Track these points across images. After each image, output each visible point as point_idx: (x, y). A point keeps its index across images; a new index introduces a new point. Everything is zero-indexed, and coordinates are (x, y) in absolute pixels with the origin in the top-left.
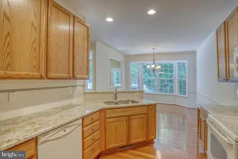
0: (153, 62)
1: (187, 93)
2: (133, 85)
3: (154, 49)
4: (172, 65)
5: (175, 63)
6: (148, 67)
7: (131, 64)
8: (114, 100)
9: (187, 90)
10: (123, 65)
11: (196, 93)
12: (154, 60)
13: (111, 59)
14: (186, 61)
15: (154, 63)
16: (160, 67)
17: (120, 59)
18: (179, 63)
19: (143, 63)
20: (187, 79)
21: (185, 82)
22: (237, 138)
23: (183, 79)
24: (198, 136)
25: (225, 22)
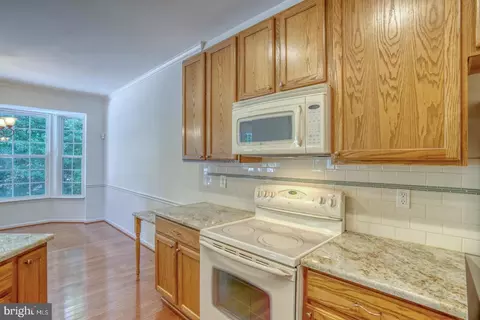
1: (84, 189)
4: (43, 123)
5: (51, 115)
9: (84, 182)
11: (103, 186)
14: (84, 117)
18: (62, 118)
20: (84, 157)
21: (78, 164)
22: (296, 261)
23: (73, 156)
24: (138, 280)
25: (205, 53)
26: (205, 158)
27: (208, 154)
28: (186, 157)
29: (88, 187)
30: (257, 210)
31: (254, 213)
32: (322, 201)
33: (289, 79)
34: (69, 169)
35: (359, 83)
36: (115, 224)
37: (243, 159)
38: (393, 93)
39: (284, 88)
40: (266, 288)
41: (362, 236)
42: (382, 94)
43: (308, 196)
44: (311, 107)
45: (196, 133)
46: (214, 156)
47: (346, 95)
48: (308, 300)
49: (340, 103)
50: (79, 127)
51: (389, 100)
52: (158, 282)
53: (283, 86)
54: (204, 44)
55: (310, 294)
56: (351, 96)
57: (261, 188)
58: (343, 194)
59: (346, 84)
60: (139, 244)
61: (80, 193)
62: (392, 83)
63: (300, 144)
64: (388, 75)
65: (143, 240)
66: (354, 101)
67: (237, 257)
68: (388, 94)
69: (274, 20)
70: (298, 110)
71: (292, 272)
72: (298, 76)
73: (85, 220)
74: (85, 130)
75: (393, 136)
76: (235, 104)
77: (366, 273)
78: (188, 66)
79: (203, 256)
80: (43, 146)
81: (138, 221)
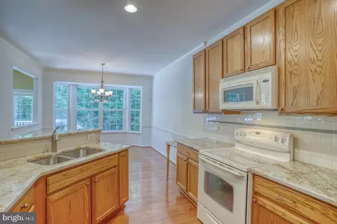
0: (100, 85)
1: (141, 128)
2: (58, 121)
3: (103, 64)
4: (122, 92)
5: (126, 88)
6: (93, 91)
7: (57, 84)
8: (50, 153)
9: (141, 125)
10: (39, 85)
11: (151, 127)
12: (102, 82)
13: (15, 71)
14: (140, 88)
15: (102, 87)
16: (111, 93)
17: (33, 73)
18: (131, 89)
19: (76, 85)
20: (141, 110)
21: (138, 114)
22: (248, 169)
23: (136, 110)
24: (168, 179)
25: (205, 51)
26: (205, 111)
27: (207, 109)
28: (195, 111)
29: (143, 127)
30: (236, 144)
31: (234, 146)
32: (276, 139)
33: (253, 64)
34: (134, 117)
35: (296, 64)
36: (156, 149)
37: (226, 112)
38: (318, 70)
39: (250, 70)
40: (232, 184)
41: (304, 164)
42: (311, 71)
43: (267, 136)
44: (264, 81)
45: (200, 95)
46: (210, 111)
47: (287, 73)
48: (255, 193)
49: (283, 78)
50: (139, 93)
51: (316, 75)
52: (178, 180)
53: (249, 68)
54: (206, 43)
55: (256, 189)
56: (291, 73)
57: (238, 130)
58: (291, 135)
59: (288, 65)
60: (168, 161)
61: (139, 130)
62: (319, 63)
63: (257, 104)
64: (315, 58)
65: (171, 159)
66: (293, 76)
67: (217, 165)
68: (316, 71)
69: (244, 28)
70: (256, 83)
71: (245, 174)
72: (258, 62)
73: (141, 146)
74: (141, 96)
75: (319, 98)
76: (222, 80)
77: (288, 179)
78: (196, 58)
79: (200, 165)
80: (122, 104)
81: (169, 146)
